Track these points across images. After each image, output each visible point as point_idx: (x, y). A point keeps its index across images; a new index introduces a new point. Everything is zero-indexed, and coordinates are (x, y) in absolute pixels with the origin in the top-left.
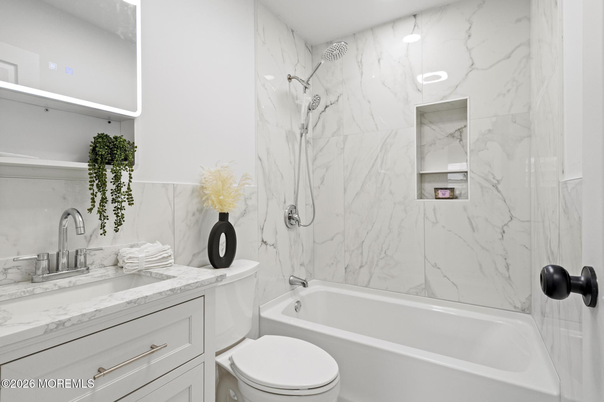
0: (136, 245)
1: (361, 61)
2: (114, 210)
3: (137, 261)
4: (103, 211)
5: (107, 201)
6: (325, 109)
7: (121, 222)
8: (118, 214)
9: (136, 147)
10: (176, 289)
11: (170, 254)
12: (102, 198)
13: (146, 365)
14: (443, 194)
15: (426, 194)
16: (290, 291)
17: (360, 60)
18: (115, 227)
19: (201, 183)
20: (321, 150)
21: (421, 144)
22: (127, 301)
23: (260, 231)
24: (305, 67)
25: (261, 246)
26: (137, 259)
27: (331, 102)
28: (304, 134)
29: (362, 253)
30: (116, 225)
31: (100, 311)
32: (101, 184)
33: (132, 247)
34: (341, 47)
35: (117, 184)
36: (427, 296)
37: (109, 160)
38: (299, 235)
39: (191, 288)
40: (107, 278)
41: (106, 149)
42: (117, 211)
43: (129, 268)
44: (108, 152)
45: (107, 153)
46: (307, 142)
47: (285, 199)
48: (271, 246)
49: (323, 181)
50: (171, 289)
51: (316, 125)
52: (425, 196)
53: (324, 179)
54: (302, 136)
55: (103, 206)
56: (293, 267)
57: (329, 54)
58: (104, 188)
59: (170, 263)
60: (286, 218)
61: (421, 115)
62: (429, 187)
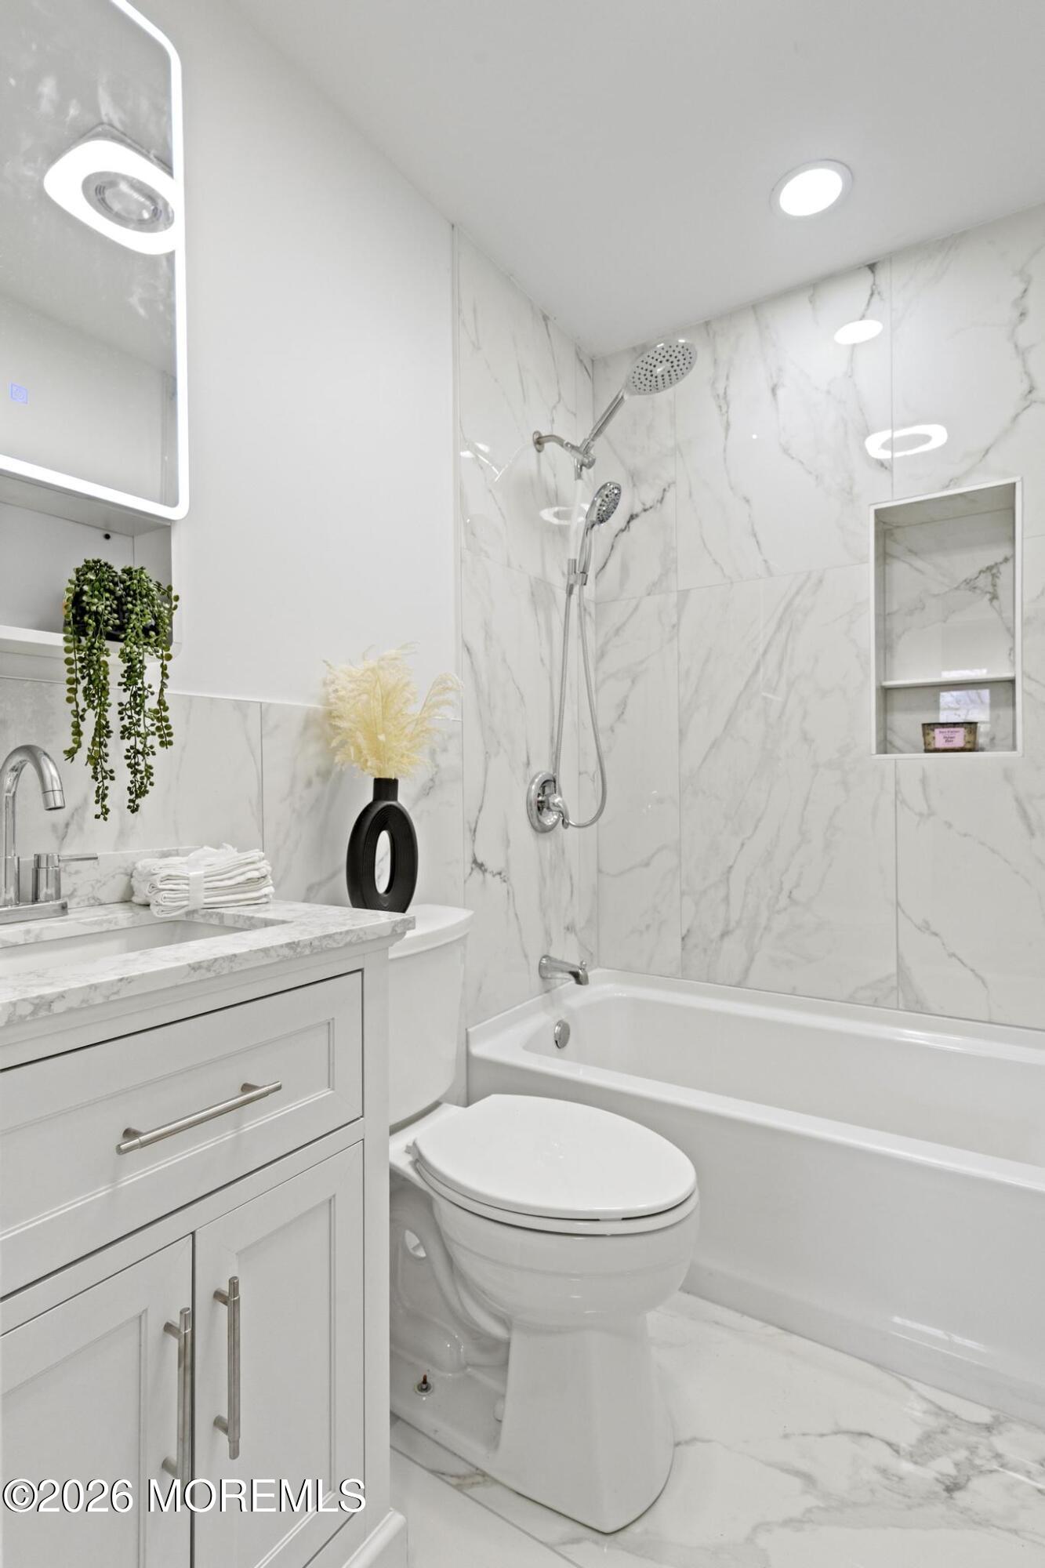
0: (173, 852)
1: (725, 393)
2: (127, 757)
3: (187, 887)
4: (101, 757)
5: (111, 732)
6: (629, 522)
7: (146, 787)
8: (137, 767)
9: (177, 598)
10: (301, 944)
11: (264, 872)
12: (98, 723)
13: (232, 1133)
14: (948, 740)
15: (898, 742)
16: (540, 994)
17: (721, 392)
18: (130, 801)
19: (327, 703)
20: (617, 631)
21: (885, 611)
22: (191, 962)
23: (468, 835)
24: (575, 415)
25: (470, 874)
26: (186, 882)
27: (644, 504)
28: (576, 590)
29: (726, 899)
30: (131, 793)
31: (130, 982)
32: (95, 688)
33: (165, 855)
34: (676, 354)
35: (134, 689)
36: (903, 1008)
37: (113, 626)
38: (563, 853)
39: (335, 945)
40: (113, 927)
41: (107, 599)
42: (134, 757)
43: (167, 904)
44: (111, 606)
45: (109, 608)
46: (583, 609)
47: (528, 757)
48: (494, 876)
49: (623, 713)
50: (290, 944)
51: (604, 567)
52: (894, 746)
53: (624, 708)
54: (570, 592)
55: (101, 744)
56: (547, 933)
57: (643, 372)
58: (103, 699)
59: (266, 896)
60: (531, 805)
61: (885, 533)
62: (908, 724)
